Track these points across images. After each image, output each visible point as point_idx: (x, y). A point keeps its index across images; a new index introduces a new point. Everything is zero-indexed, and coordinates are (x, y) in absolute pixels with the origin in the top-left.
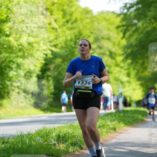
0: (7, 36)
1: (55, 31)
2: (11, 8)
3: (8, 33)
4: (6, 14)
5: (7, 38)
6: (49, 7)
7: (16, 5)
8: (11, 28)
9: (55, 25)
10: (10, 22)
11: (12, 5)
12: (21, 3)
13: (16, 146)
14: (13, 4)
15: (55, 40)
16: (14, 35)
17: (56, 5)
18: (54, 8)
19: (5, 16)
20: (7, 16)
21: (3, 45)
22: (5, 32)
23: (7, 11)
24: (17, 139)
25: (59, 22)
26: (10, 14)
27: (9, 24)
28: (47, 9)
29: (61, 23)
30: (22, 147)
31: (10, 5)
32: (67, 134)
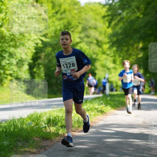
8: (3, 19)
10: (2, 13)
13: (8, 130)
16: (6, 26)
24: (10, 123)
25: (49, 13)
26: (2, 5)
28: (37, 1)
29: (51, 14)
30: (14, 130)
32: (57, 118)
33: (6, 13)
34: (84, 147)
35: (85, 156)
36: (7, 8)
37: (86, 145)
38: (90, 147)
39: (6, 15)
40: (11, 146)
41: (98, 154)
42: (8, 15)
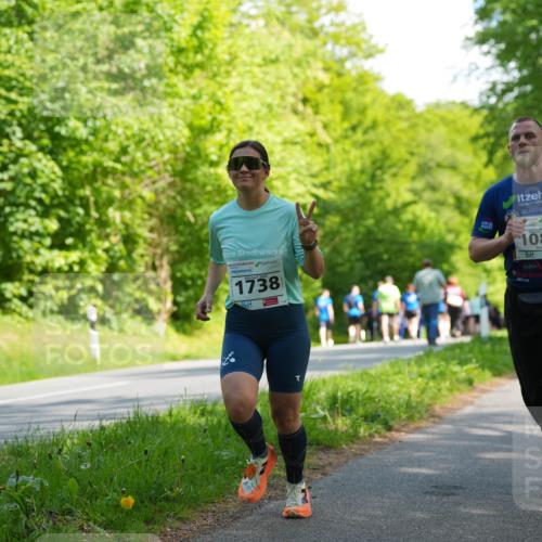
0: (213, 164)
1: (324, 151)
2: (223, 101)
3: (214, 158)
4: (210, 113)
5: (212, 170)
6: (309, 95)
7: (232, 92)
8: (221, 147)
9: (324, 137)
10: (220, 131)
11: (225, 93)
12: (245, 88)
14: (227, 90)
15: (325, 173)
17: (326, 90)
18: (323, 97)
19: (209, 118)
20: (214, 119)
21: (204, 185)
22: (207, 156)
23: (214, 108)
25: (335, 130)
26: (220, 113)
27: (219, 137)
28: (305, 101)
29: (339, 132)
31: (220, 94)
32: (354, 394)
33: (230, 131)
34: (424, 471)
35: (427, 493)
36: (232, 120)
37: (430, 468)
38: (438, 472)
39: (228, 136)
40: (240, 463)
41: (461, 491)
42: (233, 136)
